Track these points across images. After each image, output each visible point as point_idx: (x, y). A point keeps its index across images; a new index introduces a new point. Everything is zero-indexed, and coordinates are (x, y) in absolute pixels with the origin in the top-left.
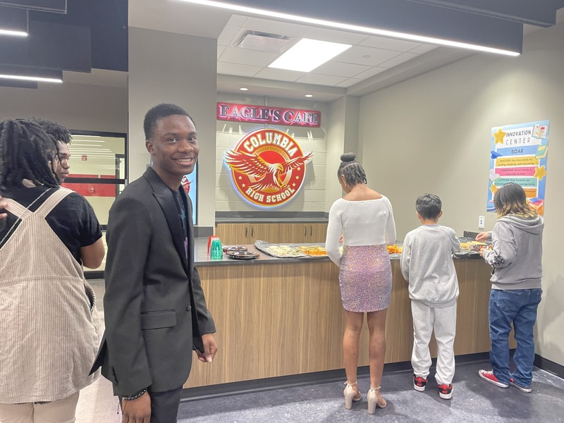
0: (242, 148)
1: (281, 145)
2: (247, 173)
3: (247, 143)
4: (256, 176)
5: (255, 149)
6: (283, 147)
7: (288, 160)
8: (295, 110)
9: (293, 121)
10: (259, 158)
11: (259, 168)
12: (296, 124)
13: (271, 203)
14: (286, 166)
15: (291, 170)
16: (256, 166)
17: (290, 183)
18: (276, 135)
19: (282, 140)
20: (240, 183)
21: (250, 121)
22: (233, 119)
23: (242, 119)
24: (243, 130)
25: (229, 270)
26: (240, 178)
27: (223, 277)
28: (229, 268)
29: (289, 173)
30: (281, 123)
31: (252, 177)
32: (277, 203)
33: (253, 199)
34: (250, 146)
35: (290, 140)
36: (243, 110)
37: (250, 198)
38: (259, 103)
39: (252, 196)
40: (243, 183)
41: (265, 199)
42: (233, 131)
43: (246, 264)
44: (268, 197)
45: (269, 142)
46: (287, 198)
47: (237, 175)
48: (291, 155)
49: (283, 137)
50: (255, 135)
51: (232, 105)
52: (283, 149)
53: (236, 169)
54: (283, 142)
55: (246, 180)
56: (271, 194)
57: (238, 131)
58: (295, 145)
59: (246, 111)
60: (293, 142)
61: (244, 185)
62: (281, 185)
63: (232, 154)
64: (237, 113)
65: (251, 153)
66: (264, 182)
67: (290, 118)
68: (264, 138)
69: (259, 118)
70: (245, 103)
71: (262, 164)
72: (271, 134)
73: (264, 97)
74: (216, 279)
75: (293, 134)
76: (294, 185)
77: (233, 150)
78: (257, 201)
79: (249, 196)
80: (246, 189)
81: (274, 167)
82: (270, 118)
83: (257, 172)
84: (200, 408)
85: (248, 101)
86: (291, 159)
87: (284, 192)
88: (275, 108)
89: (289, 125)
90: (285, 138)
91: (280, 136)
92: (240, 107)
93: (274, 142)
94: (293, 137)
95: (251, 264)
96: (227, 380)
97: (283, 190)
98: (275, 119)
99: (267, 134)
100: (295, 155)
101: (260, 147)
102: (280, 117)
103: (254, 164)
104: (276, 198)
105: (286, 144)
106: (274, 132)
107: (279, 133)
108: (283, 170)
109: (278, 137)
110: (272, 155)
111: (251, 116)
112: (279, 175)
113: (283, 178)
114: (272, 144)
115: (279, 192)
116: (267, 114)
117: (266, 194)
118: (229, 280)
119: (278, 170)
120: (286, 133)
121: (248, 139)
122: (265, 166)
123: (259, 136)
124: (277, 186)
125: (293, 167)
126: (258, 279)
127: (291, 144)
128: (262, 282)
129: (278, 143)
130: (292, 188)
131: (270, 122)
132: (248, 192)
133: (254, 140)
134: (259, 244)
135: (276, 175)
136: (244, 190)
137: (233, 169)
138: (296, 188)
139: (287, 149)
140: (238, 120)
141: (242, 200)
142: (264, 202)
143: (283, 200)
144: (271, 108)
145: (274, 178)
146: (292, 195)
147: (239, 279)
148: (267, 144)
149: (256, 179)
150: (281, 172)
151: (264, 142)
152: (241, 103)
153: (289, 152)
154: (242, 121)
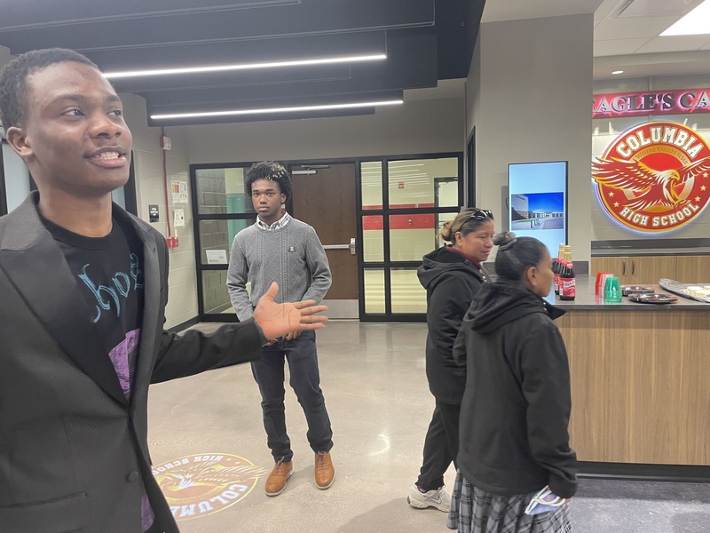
0: (614, 153)
1: (676, 143)
2: (621, 188)
3: (622, 145)
4: (636, 190)
5: (634, 153)
6: (679, 145)
7: (687, 164)
8: (698, 91)
9: (693, 106)
10: (640, 164)
11: (640, 178)
12: (699, 110)
13: (661, 227)
14: (684, 173)
15: (693, 177)
16: (636, 176)
17: (691, 197)
18: (667, 129)
19: (676, 135)
20: (610, 201)
21: (626, 115)
22: (601, 116)
23: (613, 114)
24: (615, 128)
25: (632, 317)
26: (611, 194)
27: (624, 326)
28: (632, 314)
29: (690, 182)
30: (675, 111)
31: (629, 192)
32: (669, 226)
33: (631, 222)
34: (626, 149)
35: (691, 134)
36: (615, 101)
37: (627, 221)
38: (640, 88)
39: (629, 218)
40: (616, 200)
41: (650, 222)
42: (600, 132)
43: (656, 310)
44: (656, 219)
45: (655, 141)
46: (687, 218)
47: (606, 190)
48: (693, 156)
49: (678, 131)
50: (634, 133)
51: (599, 96)
52: (680, 149)
53: (604, 183)
54: (679, 138)
55: (620, 197)
56: (660, 215)
57: (608, 131)
58: (699, 141)
59: (620, 102)
60: (696, 136)
61: (616, 204)
62: (675, 200)
63: (599, 162)
64: (605, 106)
65: (628, 159)
66: (648, 199)
67: (690, 101)
68: (647, 135)
69: (641, 109)
70: (617, 91)
71: (646, 173)
72: (659, 129)
73: (648, 79)
74: (614, 327)
75: (695, 125)
76: (698, 199)
77: (600, 157)
78: (637, 225)
79: (625, 219)
80: (621, 208)
81: (664, 176)
82: (657, 106)
83: (637, 185)
84: (598, 488)
85: (623, 88)
86: (692, 161)
87: (681, 210)
88: (664, 92)
89: (688, 112)
90: (682, 133)
91: (674, 130)
92: (610, 97)
93: (665, 140)
94: (694, 129)
95: (665, 310)
96: (631, 459)
97: (680, 208)
98: (665, 106)
99: (653, 130)
100: (699, 156)
101: (642, 148)
102: (673, 103)
103: (632, 174)
104: (668, 220)
105: (683, 140)
106: (663, 126)
107: (671, 126)
108: (678, 179)
109: (670, 132)
110: (662, 159)
111: (627, 107)
112: (673, 186)
113: (679, 190)
114: (660, 143)
115: (674, 211)
116: (652, 102)
117: (651, 215)
118: (632, 330)
119: (671, 179)
120: (684, 125)
121: (624, 140)
122: (649, 175)
123: (640, 134)
124: (670, 203)
125: (695, 173)
126: (676, 331)
127: (693, 139)
128: (682, 335)
129: (671, 141)
130: (694, 203)
131: (657, 112)
132: (624, 213)
133: (632, 141)
134: (665, 282)
135: (668, 187)
136: (617, 211)
137: (601, 183)
138: (701, 204)
139: (685, 148)
140: (607, 116)
141: (614, 225)
142: (649, 226)
143: (680, 222)
144: (658, 92)
145: (665, 191)
146: (694, 214)
147: (648, 330)
148: (653, 144)
149: (636, 194)
150: (676, 182)
151: (648, 141)
152: (612, 91)
153: (689, 152)
154: (614, 115)
